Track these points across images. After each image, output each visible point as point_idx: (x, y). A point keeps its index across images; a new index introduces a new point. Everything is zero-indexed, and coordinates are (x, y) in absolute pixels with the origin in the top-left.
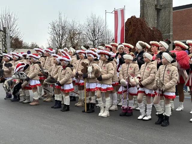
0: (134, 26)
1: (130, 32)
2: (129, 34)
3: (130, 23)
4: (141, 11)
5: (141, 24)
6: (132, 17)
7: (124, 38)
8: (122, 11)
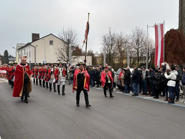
0: (173, 37)
1: (169, 42)
2: (168, 45)
3: (169, 35)
4: (179, 24)
5: (179, 36)
6: (171, 30)
7: (164, 48)
8: (162, 26)
